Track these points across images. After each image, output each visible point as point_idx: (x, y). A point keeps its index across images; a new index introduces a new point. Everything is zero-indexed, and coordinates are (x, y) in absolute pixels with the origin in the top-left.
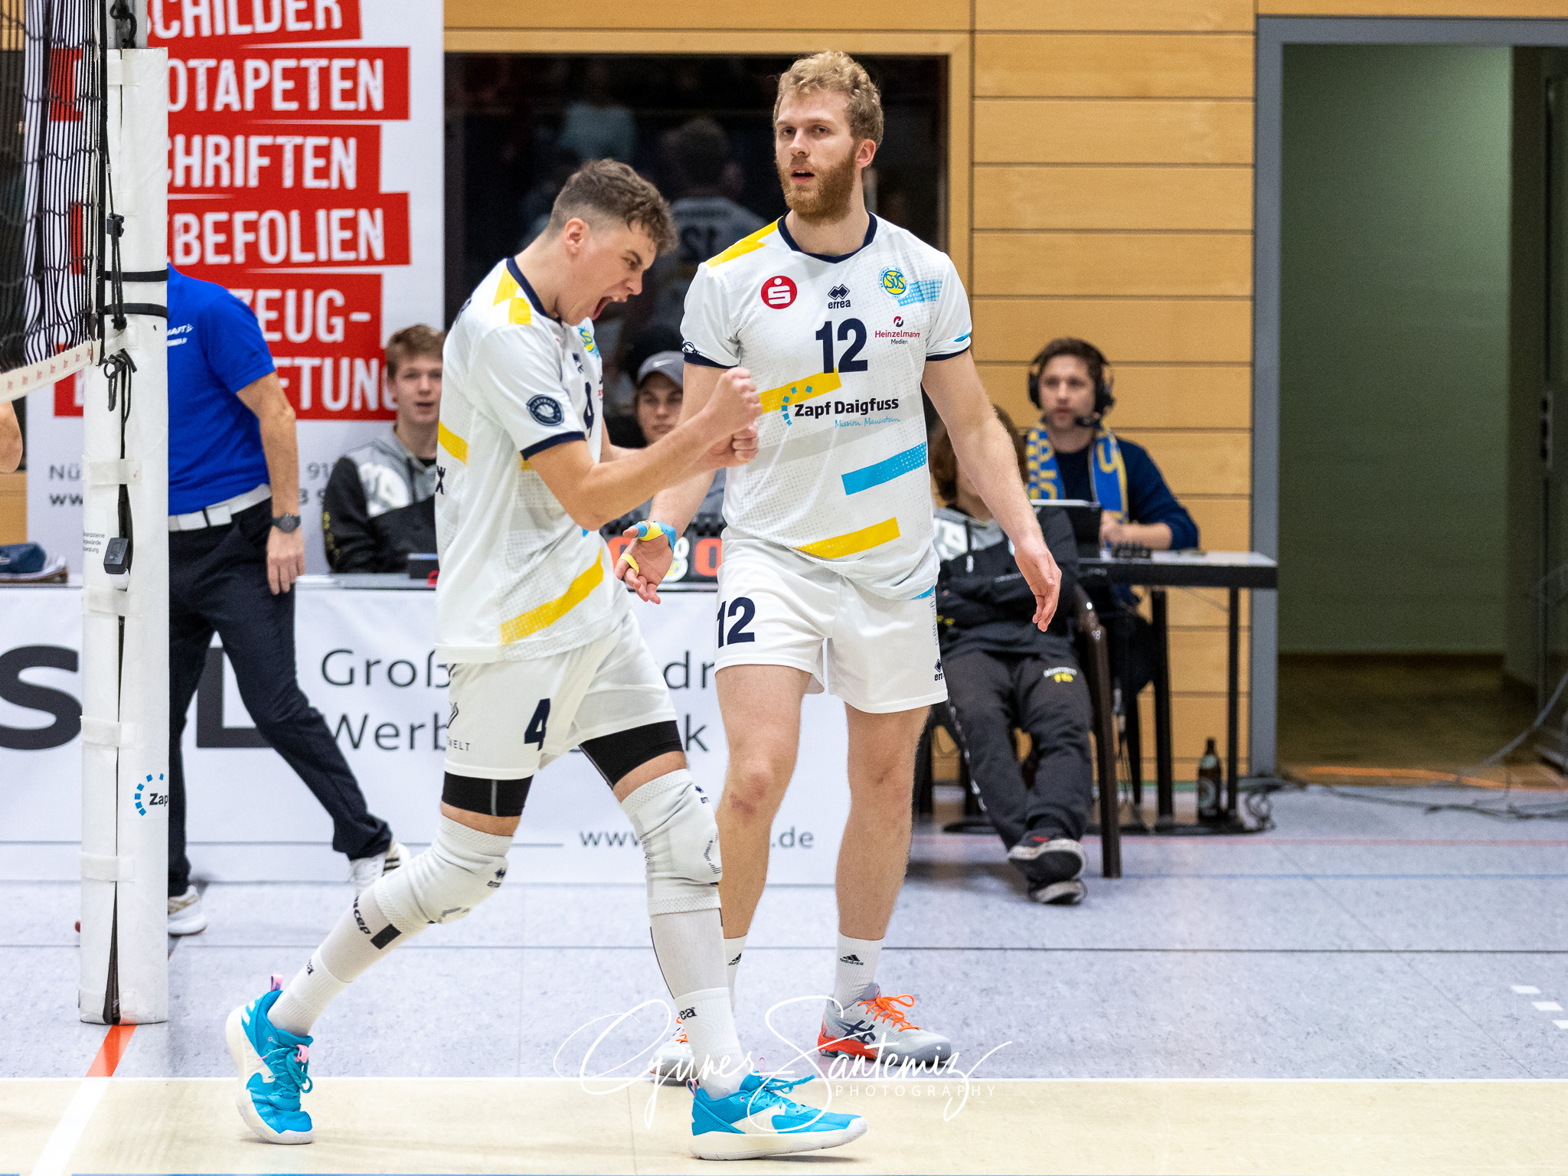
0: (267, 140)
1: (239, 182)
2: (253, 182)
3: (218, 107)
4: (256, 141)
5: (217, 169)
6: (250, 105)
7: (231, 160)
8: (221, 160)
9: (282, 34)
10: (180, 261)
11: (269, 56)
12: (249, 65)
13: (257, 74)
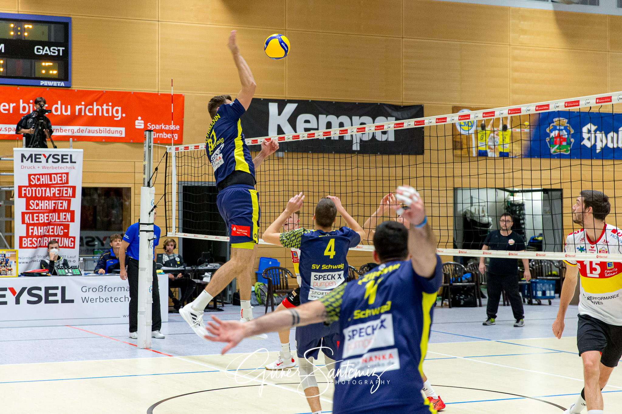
0: (55, 201)
1: (50, 208)
2: (53, 209)
3: (46, 196)
4: (53, 201)
5: (46, 206)
6: (52, 196)
7: (49, 205)
8: (47, 205)
9: (57, 183)
10: (40, 222)
11: (55, 187)
12: (52, 189)
13: (53, 190)
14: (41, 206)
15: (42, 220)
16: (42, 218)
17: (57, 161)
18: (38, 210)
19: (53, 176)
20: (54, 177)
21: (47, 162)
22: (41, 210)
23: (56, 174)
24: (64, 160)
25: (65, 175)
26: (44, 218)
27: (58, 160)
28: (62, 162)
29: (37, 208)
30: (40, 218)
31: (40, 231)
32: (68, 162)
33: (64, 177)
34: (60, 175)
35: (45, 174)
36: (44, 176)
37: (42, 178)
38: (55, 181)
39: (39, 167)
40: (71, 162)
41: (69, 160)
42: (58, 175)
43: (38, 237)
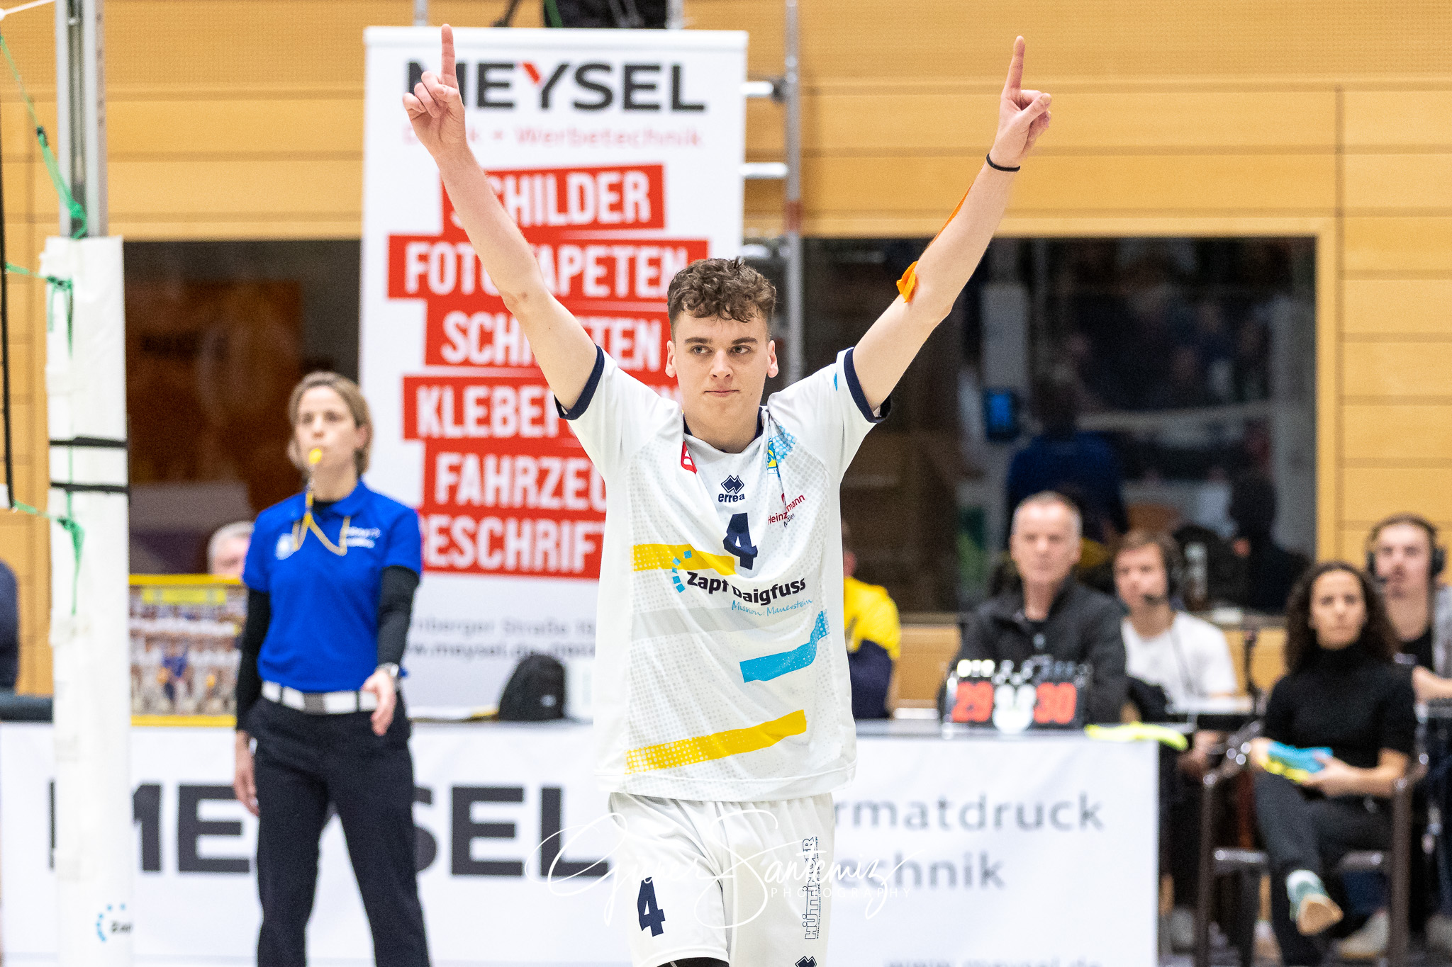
6: (565, 287)
9: (595, 225)
10: (501, 431)
11: (583, 244)
12: (567, 252)
13: (571, 260)
14: (507, 349)
15: (505, 421)
16: (508, 410)
17: (595, 97)
18: (491, 364)
19: (574, 181)
20: (582, 190)
21: (545, 103)
22: (506, 365)
23: (594, 172)
24: (640, 97)
25: (642, 180)
26: (517, 410)
27: (608, 95)
28: (629, 105)
29: (484, 357)
30: (498, 413)
31: (492, 480)
32: (655, 107)
33: (636, 186)
34: (613, 178)
35: (531, 173)
36: (525, 182)
37: (518, 191)
38: (582, 206)
39: (498, 135)
40: (677, 105)
41: (663, 96)
42: (606, 179)
43: (477, 512)
